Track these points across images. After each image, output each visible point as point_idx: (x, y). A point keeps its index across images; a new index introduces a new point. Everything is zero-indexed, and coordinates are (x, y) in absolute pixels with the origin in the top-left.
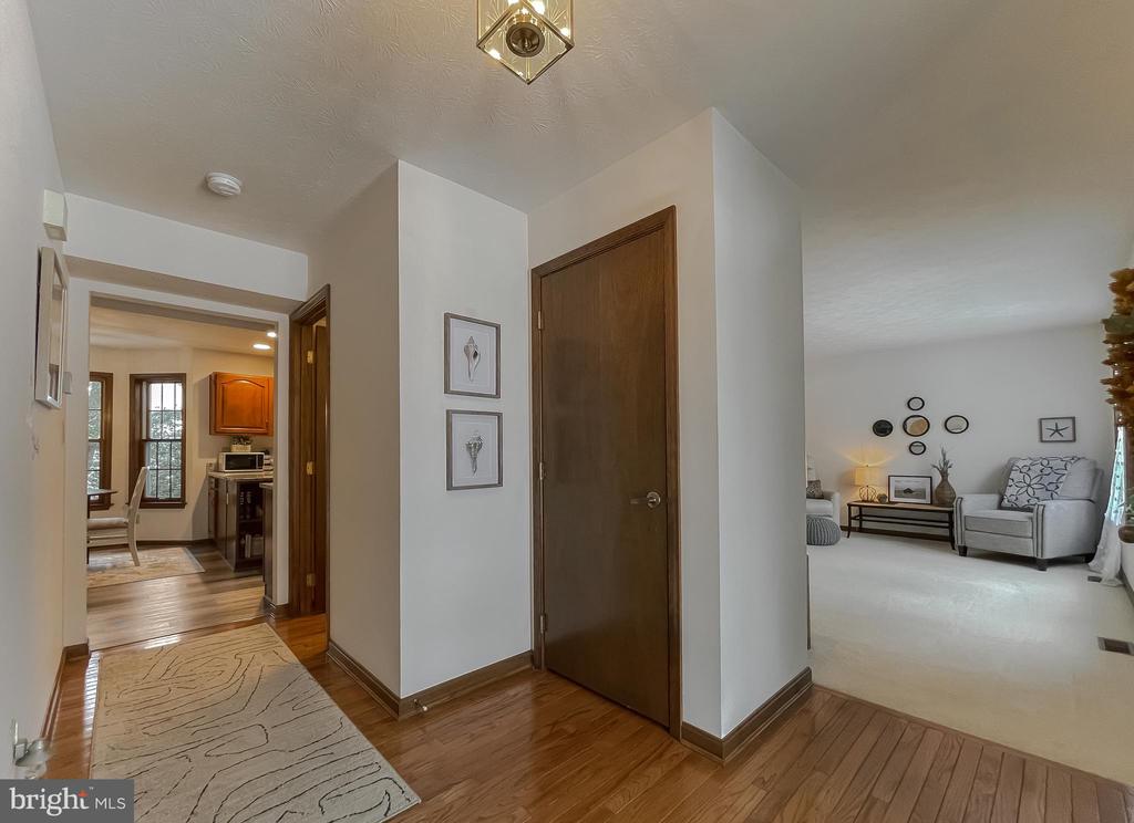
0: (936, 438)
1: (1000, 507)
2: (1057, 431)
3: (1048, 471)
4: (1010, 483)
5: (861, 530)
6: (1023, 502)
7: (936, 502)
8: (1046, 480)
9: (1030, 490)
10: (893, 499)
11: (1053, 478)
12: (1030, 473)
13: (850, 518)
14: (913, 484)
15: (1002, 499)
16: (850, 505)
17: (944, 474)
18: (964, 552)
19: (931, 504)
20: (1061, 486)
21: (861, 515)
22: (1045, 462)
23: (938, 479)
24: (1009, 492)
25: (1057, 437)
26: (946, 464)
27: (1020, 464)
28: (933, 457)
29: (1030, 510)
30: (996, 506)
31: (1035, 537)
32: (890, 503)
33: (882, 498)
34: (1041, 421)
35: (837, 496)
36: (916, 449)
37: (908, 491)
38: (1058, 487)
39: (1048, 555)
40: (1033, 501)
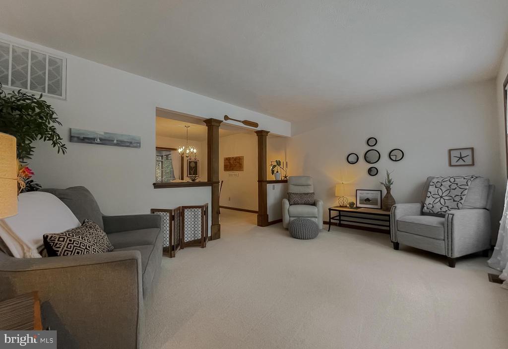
0: (384, 165)
1: (423, 213)
2: (461, 158)
3: (454, 186)
4: (429, 194)
5: (340, 225)
6: (437, 209)
7: (383, 207)
8: (453, 193)
9: (442, 201)
10: (359, 205)
11: (458, 191)
12: (442, 187)
13: (330, 218)
14: (370, 195)
15: (423, 207)
16: (330, 210)
17: (388, 189)
18: (396, 247)
19: (381, 209)
20: (464, 197)
21: (340, 216)
22: (452, 180)
23: (385, 192)
24: (429, 201)
25: (461, 162)
26: (389, 181)
27: (435, 180)
28: (382, 177)
29: (442, 216)
30: (419, 212)
31: (446, 239)
32: (357, 208)
33: (352, 205)
34: (450, 151)
35: (321, 203)
36: (372, 172)
37: (367, 200)
38: (462, 199)
39: (457, 254)
40: (444, 209)
